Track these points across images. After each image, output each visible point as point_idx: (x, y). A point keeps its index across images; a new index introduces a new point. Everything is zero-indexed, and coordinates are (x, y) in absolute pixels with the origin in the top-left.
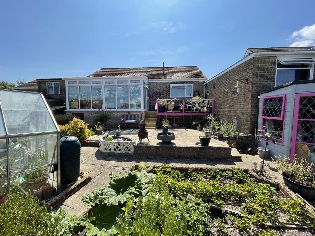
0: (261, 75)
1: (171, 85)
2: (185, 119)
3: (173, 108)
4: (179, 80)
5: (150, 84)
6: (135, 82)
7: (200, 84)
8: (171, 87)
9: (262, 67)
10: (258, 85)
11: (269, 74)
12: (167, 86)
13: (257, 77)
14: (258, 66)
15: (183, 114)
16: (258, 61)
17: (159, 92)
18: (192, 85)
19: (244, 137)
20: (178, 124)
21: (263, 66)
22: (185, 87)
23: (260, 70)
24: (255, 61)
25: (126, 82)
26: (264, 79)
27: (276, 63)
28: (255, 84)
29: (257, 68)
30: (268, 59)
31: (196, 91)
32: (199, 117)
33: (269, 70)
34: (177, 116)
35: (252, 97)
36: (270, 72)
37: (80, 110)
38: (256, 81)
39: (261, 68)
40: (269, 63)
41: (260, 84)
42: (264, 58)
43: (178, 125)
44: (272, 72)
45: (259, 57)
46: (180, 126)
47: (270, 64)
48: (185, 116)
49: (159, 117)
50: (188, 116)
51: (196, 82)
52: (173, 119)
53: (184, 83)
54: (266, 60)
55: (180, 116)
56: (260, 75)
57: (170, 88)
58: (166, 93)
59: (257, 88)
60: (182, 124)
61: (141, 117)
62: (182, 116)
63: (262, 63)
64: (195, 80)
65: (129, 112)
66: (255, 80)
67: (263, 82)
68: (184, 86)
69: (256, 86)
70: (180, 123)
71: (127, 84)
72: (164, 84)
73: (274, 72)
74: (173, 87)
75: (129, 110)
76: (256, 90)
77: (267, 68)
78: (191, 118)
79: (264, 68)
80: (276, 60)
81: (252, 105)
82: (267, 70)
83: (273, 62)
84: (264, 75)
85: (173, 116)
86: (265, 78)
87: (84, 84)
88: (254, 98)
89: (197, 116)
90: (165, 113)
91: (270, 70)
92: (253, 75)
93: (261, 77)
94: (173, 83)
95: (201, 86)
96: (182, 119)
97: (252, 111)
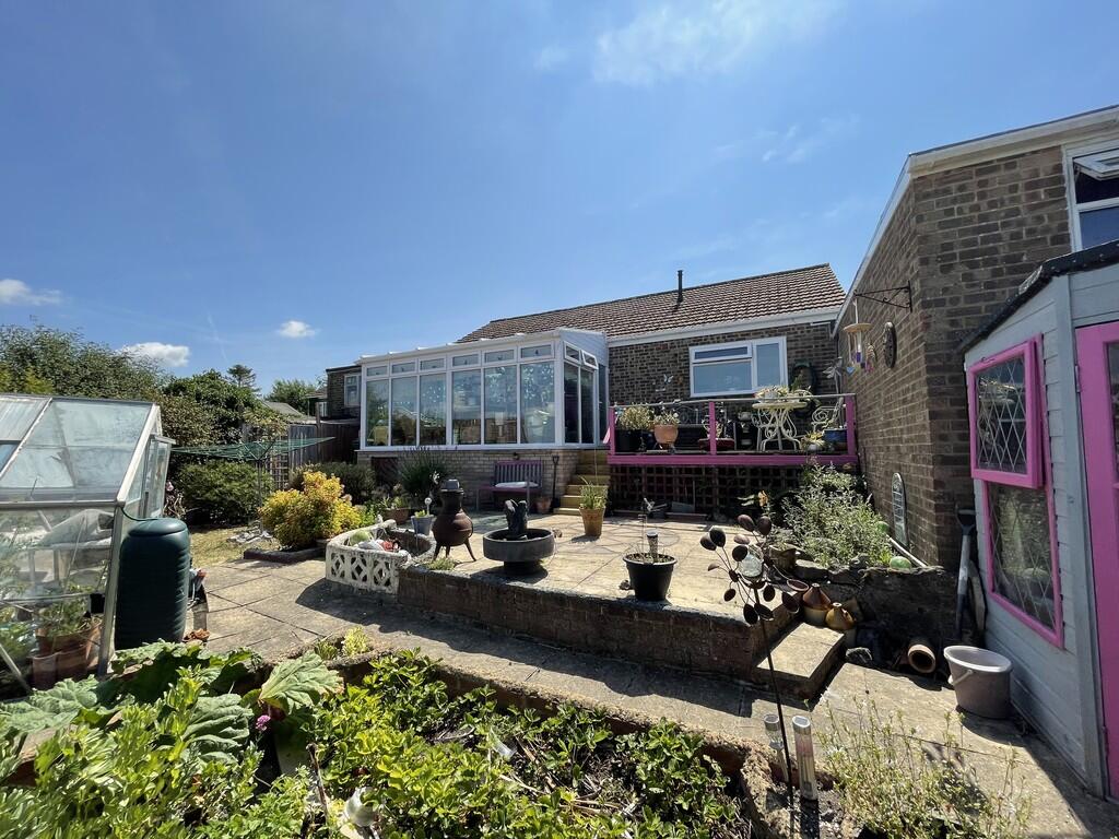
0: (974, 253)
1: (693, 350)
2: (722, 481)
3: (671, 437)
4: (721, 328)
5: (613, 353)
6: (537, 353)
7: (819, 334)
8: (693, 359)
9: (976, 214)
10: (962, 305)
11: (1027, 244)
12: (676, 355)
13: (946, 269)
14: (949, 212)
15: (713, 459)
16: (947, 191)
17: (645, 378)
18: (782, 341)
19: (896, 580)
20: (692, 503)
21: (976, 208)
22: (749, 351)
23: (963, 232)
24: (927, 196)
25: (509, 354)
26: (996, 273)
27: (1061, 180)
28: (940, 303)
29: (942, 225)
30: (1003, 173)
31: (799, 364)
32: (783, 474)
33: (1021, 223)
34: (688, 470)
35: (930, 369)
36: (1030, 232)
37: (389, 448)
38: (945, 290)
39: (970, 220)
40: (1014, 189)
41: (972, 298)
42: (979, 172)
43: (692, 507)
44: (1047, 230)
45: (948, 172)
46: (698, 510)
47: (1021, 193)
48: (722, 469)
49: (617, 471)
50: (732, 470)
51: (800, 327)
52: (669, 480)
53: (745, 336)
54: (993, 175)
55: (698, 470)
56: (963, 255)
57: (687, 360)
58: (675, 382)
59: (953, 323)
60: (709, 501)
61: (552, 471)
62: (708, 470)
63: (970, 197)
64: (793, 319)
65: (515, 453)
66: (939, 281)
67: (989, 285)
68: (744, 350)
69: (950, 314)
70: (699, 500)
71: (511, 361)
72: (664, 347)
73: (1055, 225)
74: (698, 355)
75: (518, 446)
76: (950, 335)
77: (1007, 216)
78: (748, 478)
79: (983, 218)
80: (1059, 168)
81: (936, 408)
82: (1005, 225)
83: (1042, 176)
84: (995, 250)
85: (669, 470)
86: (1001, 266)
87: (403, 370)
88: (947, 375)
89: (776, 470)
90: (638, 455)
91: (1029, 221)
92: (924, 262)
93: (973, 265)
94: (698, 341)
95: (821, 342)
96: (709, 479)
97: (939, 442)
